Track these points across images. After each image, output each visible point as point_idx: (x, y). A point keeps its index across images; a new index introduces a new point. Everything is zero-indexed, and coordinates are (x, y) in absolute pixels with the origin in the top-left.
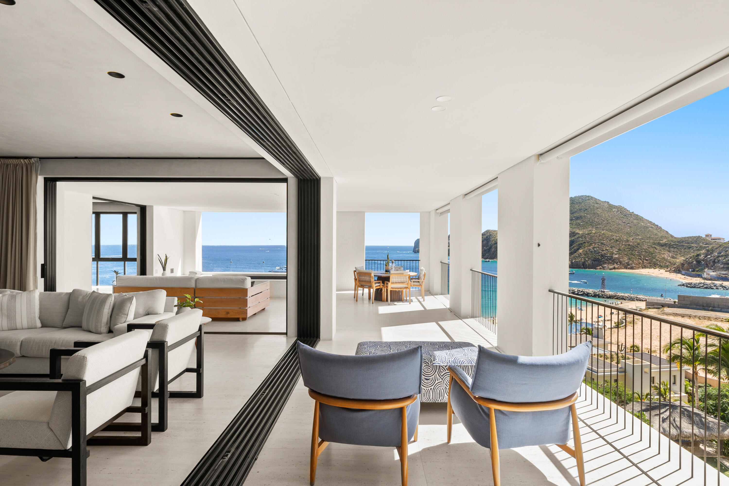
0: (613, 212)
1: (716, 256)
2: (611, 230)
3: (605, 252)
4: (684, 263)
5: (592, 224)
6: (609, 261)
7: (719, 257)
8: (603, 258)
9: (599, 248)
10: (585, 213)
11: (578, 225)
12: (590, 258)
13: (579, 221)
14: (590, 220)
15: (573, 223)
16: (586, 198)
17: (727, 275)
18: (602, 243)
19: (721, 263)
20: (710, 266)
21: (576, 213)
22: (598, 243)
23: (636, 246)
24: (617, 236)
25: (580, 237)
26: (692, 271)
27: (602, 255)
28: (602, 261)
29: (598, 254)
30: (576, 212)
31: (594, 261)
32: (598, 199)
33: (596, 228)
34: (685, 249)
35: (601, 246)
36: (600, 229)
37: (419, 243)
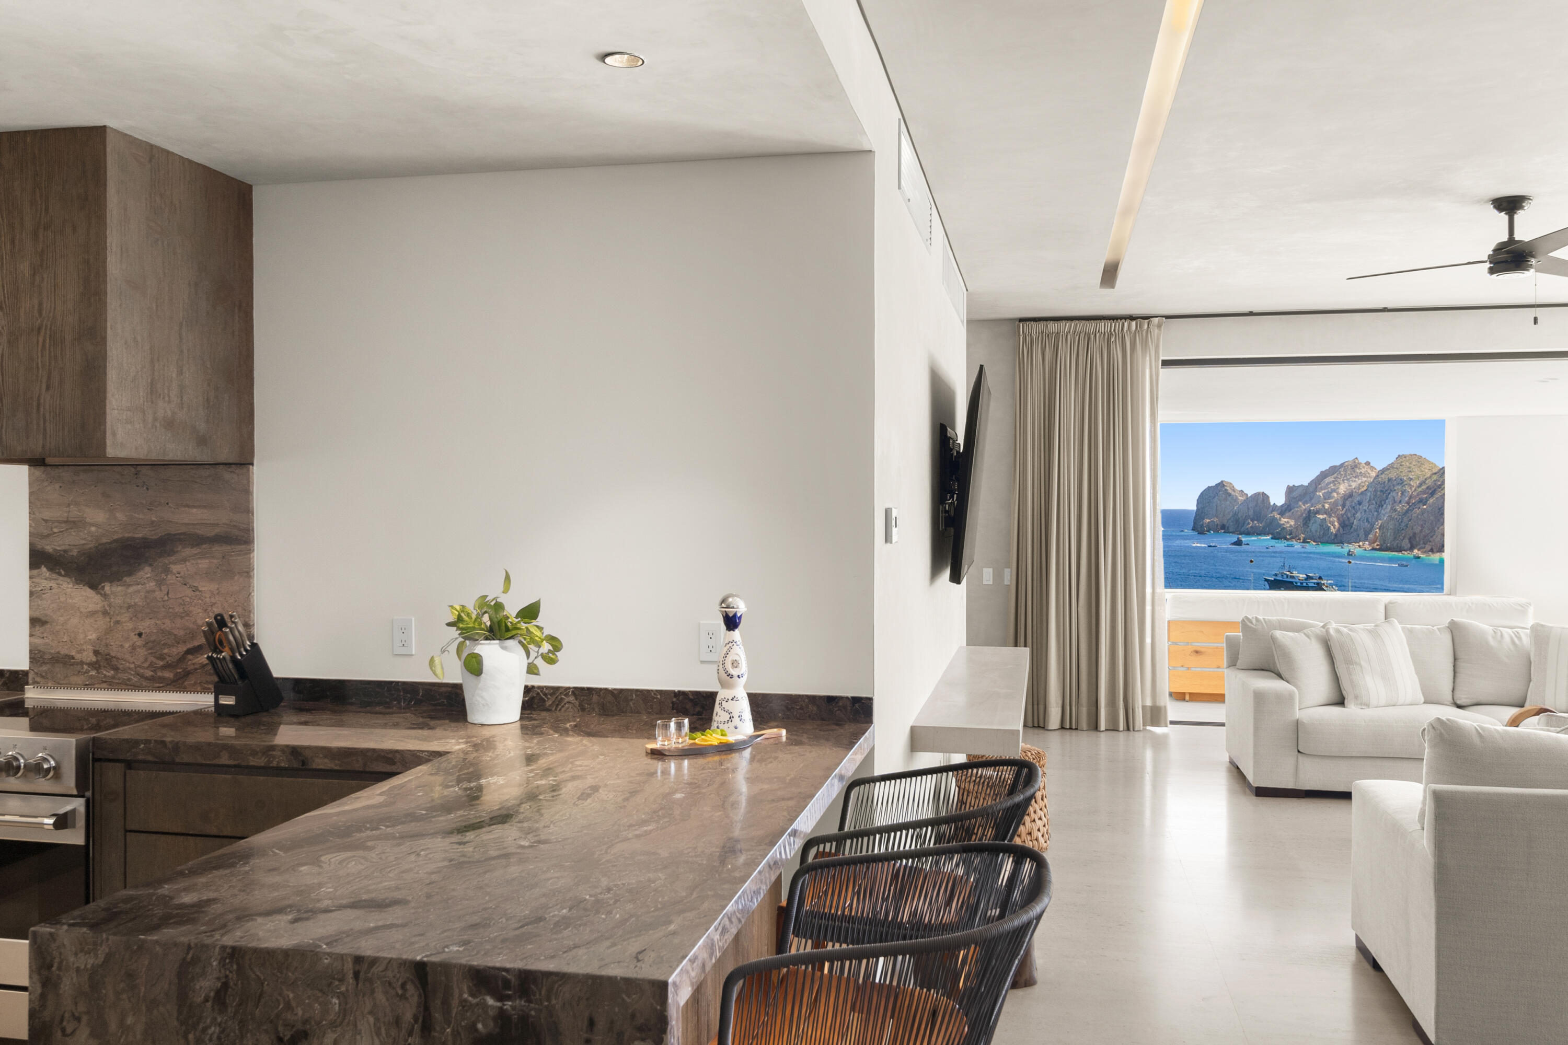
37: (1216, 500)
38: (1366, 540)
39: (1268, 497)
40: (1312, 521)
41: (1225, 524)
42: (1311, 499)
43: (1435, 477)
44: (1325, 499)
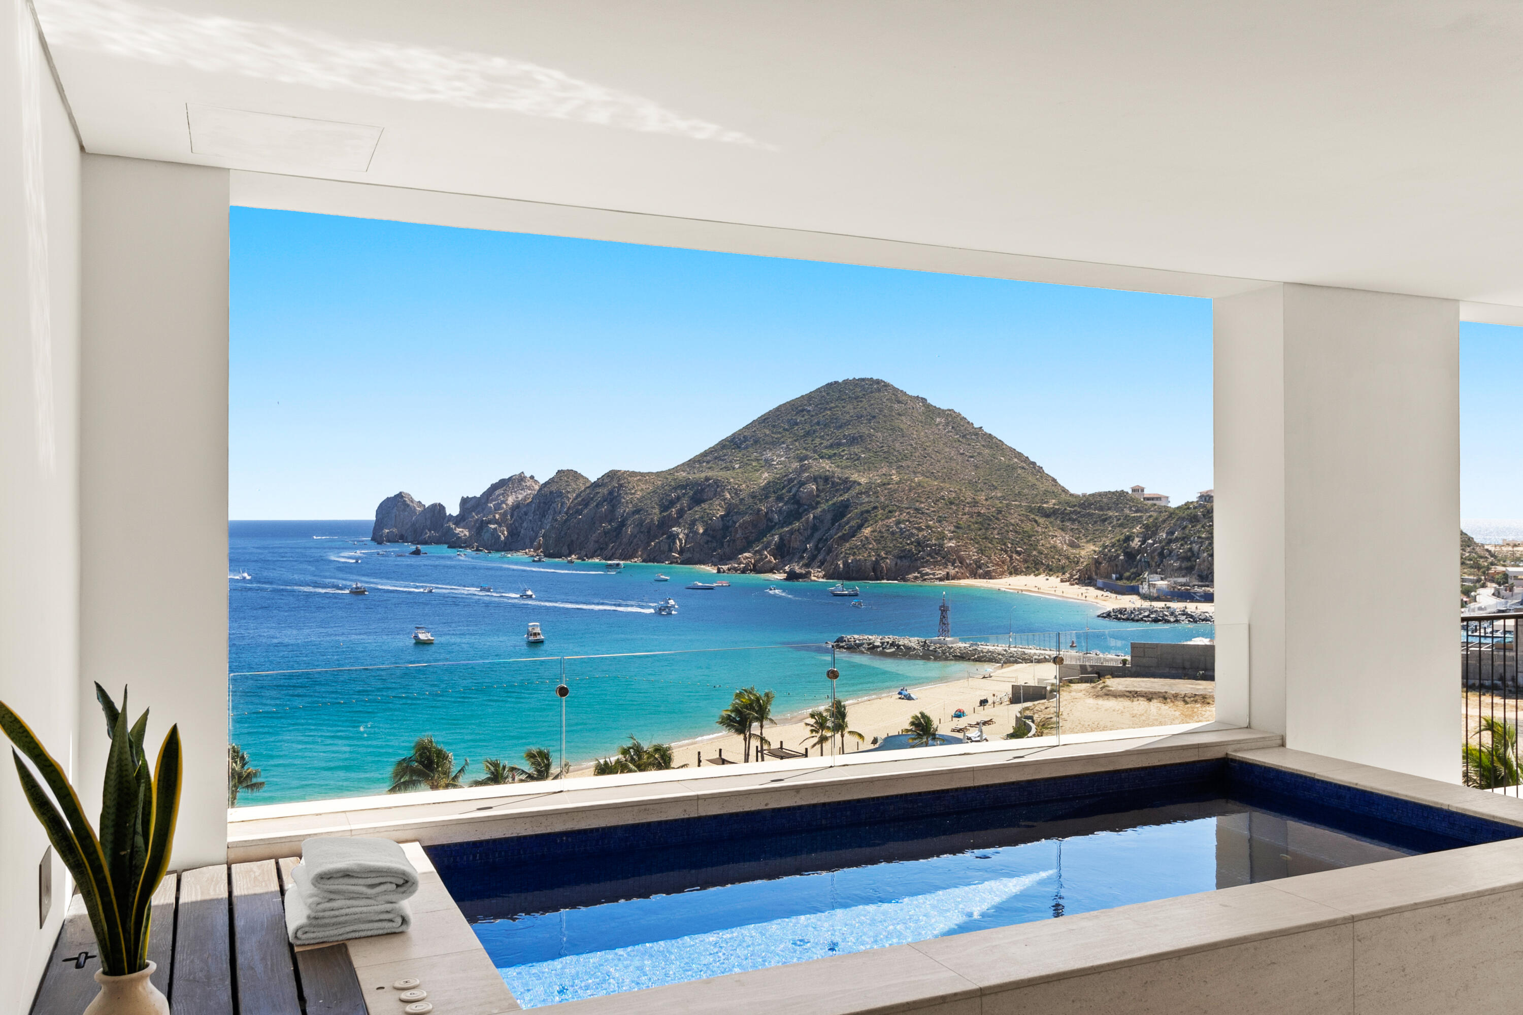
0: (937, 425)
1: (1164, 539)
2: (932, 473)
3: (925, 533)
4: (1100, 560)
5: (887, 456)
6: (934, 558)
7: (1170, 542)
8: (920, 548)
9: (910, 522)
10: (871, 428)
11: (855, 460)
12: (890, 552)
13: (856, 449)
14: (882, 447)
15: (843, 454)
16: (871, 385)
17: (1189, 586)
18: (916, 509)
19: (1175, 558)
20: (1154, 564)
21: (850, 427)
22: (907, 508)
23: (994, 517)
24: (951, 491)
25: (864, 493)
26: (1117, 579)
27: (919, 543)
28: (919, 559)
29: (909, 539)
30: (848, 423)
31: (901, 558)
32: (901, 389)
33: (898, 468)
34: (1096, 522)
35: (915, 517)
36: (907, 472)
37: (395, 510)
38: (531, 547)
39: (444, 508)
40: (484, 531)
41: (403, 533)
42: (483, 509)
43: (588, 491)
44: (495, 510)
